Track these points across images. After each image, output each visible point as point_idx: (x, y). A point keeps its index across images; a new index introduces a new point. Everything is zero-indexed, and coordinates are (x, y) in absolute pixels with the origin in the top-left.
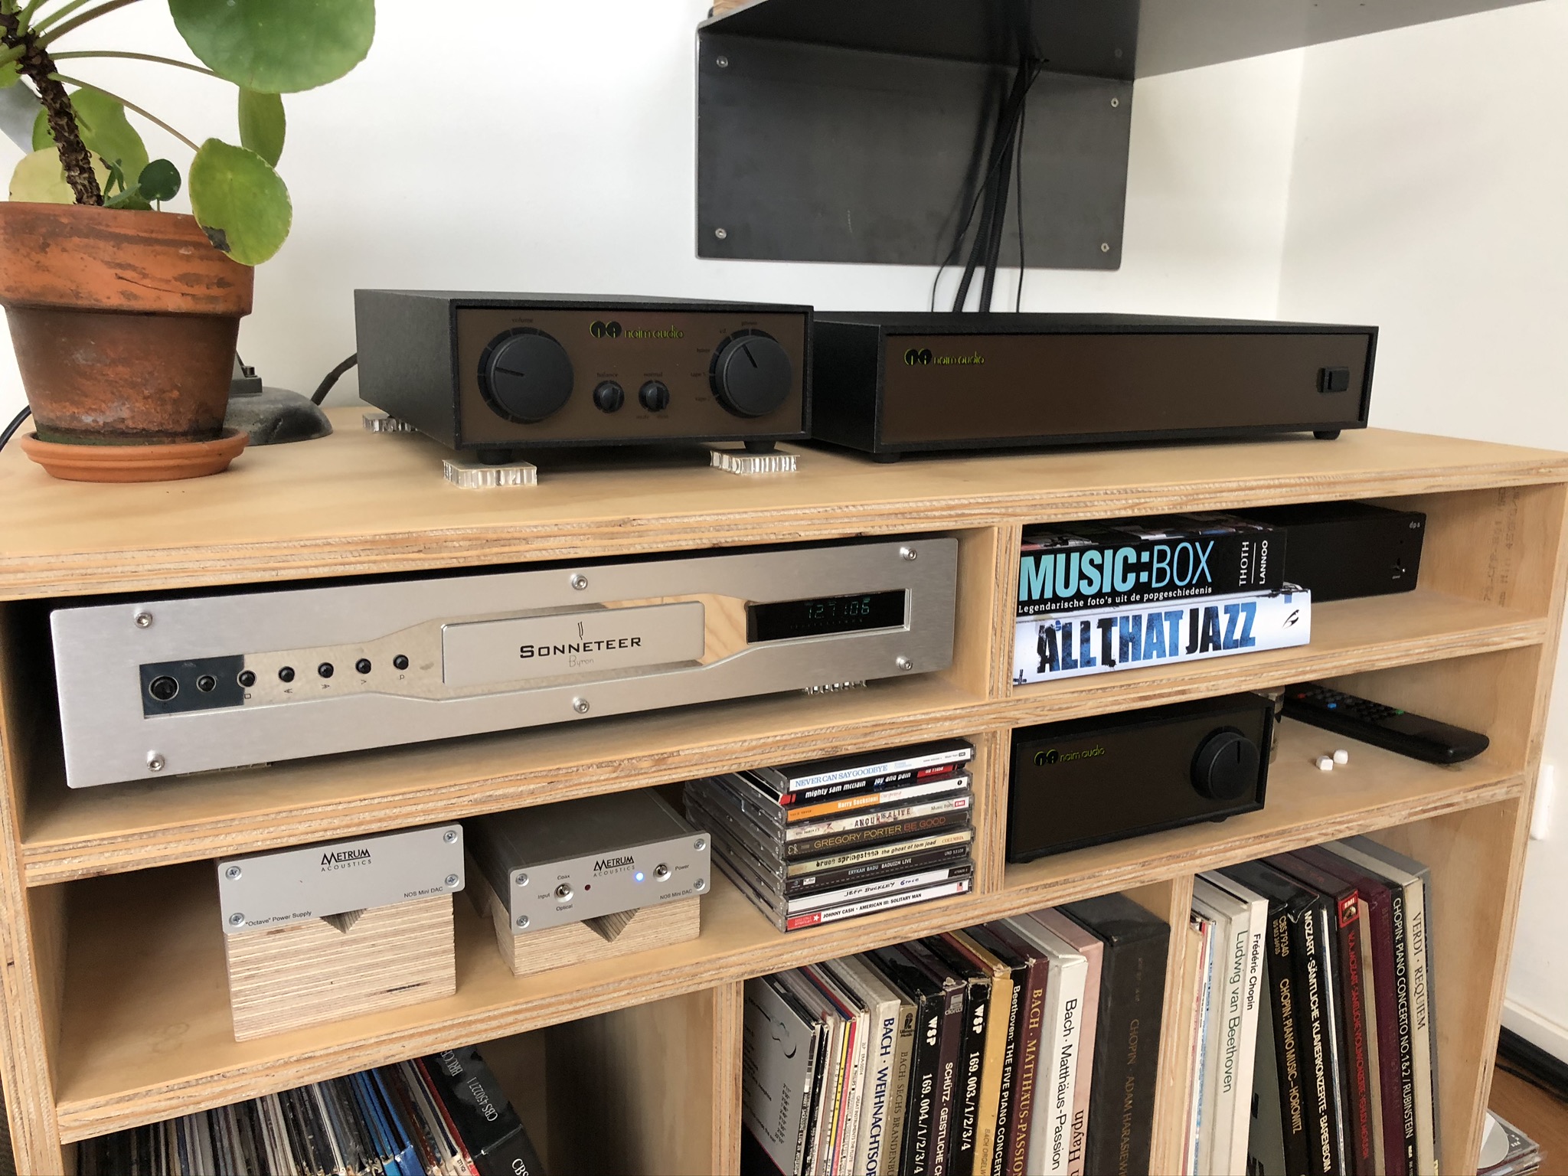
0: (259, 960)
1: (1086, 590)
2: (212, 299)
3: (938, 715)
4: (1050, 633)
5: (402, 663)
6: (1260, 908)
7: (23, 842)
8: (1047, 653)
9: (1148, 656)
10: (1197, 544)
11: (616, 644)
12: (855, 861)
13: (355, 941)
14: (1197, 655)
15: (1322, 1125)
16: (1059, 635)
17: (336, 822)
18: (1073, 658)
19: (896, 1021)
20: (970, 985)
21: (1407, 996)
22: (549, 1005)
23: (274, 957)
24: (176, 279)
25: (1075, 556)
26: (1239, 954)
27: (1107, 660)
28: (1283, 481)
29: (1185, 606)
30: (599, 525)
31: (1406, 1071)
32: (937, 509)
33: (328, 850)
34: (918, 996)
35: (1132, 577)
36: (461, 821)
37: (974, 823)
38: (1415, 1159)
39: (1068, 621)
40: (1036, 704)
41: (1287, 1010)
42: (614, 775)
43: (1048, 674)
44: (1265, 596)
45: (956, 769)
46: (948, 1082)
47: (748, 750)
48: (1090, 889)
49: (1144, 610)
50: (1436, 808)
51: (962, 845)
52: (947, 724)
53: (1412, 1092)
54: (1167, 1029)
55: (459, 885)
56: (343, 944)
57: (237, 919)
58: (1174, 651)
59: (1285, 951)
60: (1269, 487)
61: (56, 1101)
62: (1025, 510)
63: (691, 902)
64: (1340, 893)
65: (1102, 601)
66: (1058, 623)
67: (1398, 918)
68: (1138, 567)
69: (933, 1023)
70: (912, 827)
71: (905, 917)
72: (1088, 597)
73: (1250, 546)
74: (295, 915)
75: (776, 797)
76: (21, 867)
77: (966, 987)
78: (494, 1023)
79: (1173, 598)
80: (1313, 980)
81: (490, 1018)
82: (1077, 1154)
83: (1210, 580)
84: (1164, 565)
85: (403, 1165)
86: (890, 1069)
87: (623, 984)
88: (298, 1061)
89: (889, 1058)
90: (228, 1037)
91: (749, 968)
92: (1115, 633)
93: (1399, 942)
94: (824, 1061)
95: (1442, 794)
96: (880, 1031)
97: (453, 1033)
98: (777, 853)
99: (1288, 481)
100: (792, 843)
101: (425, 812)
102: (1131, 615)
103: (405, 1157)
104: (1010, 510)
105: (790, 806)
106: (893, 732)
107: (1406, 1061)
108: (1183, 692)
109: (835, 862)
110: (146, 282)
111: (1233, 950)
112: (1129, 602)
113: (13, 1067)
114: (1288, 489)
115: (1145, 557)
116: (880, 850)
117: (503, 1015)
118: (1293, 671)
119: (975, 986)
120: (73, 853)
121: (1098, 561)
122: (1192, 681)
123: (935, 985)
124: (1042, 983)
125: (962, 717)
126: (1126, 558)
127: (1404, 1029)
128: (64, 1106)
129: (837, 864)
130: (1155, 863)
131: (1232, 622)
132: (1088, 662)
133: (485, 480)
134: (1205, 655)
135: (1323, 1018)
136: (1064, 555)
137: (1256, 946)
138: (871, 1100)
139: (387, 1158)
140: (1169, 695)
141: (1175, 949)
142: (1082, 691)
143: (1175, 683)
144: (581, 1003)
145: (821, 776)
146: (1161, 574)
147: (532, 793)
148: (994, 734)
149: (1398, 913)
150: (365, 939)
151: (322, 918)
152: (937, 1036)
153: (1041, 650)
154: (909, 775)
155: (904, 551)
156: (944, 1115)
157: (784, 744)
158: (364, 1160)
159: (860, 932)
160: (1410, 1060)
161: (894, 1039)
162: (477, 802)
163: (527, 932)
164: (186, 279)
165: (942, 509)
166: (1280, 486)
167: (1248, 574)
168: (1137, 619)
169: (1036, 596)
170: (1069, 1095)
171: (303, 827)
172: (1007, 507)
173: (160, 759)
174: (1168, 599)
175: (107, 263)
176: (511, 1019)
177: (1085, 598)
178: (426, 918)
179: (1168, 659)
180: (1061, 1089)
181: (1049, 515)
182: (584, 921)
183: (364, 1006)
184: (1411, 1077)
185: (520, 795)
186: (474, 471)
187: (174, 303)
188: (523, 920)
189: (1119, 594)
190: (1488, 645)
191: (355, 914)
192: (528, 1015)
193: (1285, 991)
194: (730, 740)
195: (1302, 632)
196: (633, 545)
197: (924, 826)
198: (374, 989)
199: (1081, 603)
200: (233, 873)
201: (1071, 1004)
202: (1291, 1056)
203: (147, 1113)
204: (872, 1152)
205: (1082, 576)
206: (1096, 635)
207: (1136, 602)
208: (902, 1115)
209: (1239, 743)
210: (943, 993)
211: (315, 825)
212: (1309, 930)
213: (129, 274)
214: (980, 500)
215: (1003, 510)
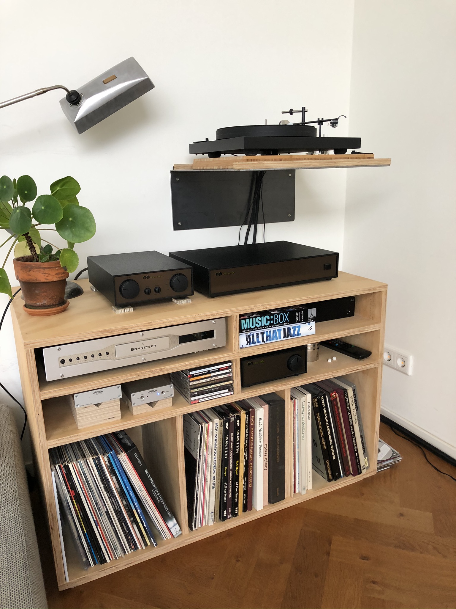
0: (82, 413)
1: (257, 326)
2: (62, 277)
3: (223, 356)
4: (249, 336)
5: (107, 353)
6: (309, 396)
7: (40, 392)
8: (249, 341)
9: (273, 340)
10: (285, 313)
11: (151, 346)
12: (206, 389)
13: (100, 409)
14: (286, 338)
15: (331, 448)
16: (251, 337)
17: (96, 385)
18: (255, 341)
19: (218, 423)
20: (236, 415)
21: (351, 416)
22: (140, 421)
23: (85, 413)
24: (55, 274)
25: (254, 319)
26: (303, 407)
27: (263, 341)
28: (303, 299)
29: (282, 328)
30: (145, 324)
31: (353, 434)
32: (219, 313)
33: (95, 391)
34: (223, 418)
35: (269, 322)
36: (121, 384)
37: (233, 379)
38: (358, 456)
39: (253, 333)
40: (245, 353)
41: (319, 420)
42: (151, 373)
43: (249, 345)
44: (304, 324)
45: (229, 367)
46: (232, 437)
47: (180, 366)
48: (262, 393)
49: (272, 329)
50: (354, 371)
51: (231, 384)
52: (225, 358)
53: (355, 439)
54: (287, 425)
55: (121, 397)
56: (98, 409)
57: (78, 405)
58: (280, 338)
59: (317, 406)
60: (299, 300)
61: (47, 441)
62: (239, 311)
63: (170, 399)
64: (331, 392)
65: (262, 328)
66: (251, 334)
67: (346, 397)
68: (270, 320)
69: (227, 424)
70: (218, 381)
71: (218, 400)
72: (258, 327)
73: (298, 313)
74: (89, 404)
75: (187, 376)
76: (40, 396)
77: (235, 416)
78: (129, 425)
79: (279, 326)
80: (325, 413)
81: (128, 424)
82: (266, 454)
83: (288, 321)
84: (276, 319)
85: (112, 454)
86: (218, 434)
87: (156, 416)
88: (91, 432)
89: (217, 432)
90: (77, 429)
91: (183, 412)
92: (265, 335)
93: (347, 403)
94: (202, 433)
95: (356, 367)
96: (215, 426)
97: (121, 427)
98: (188, 388)
99: (304, 299)
100: (191, 385)
101: (114, 383)
102: (268, 331)
103: (113, 452)
104: (236, 312)
105: (190, 378)
106: (212, 361)
107: (353, 432)
108: (282, 347)
109: (201, 389)
110: (50, 276)
111: (302, 406)
112: (269, 328)
113: (39, 434)
114: (304, 300)
115: (272, 317)
116: (211, 386)
117: (131, 423)
118: (310, 341)
119: (237, 415)
120: (49, 393)
121: (260, 319)
122: (284, 345)
123: (227, 415)
124: (254, 414)
125: (228, 356)
126: (267, 318)
127: (351, 424)
128: (49, 441)
129: (202, 389)
130: (279, 386)
131: (294, 331)
132: (259, 342)
133: (122, 312)
134: (288, 338)
135: (329, 422)
136: (252, 319)
137: (309, 405)
138: (214, 441)
139: (109, 453)
140: (278, 348)
141: (287, 406)
142: (256, 349)
143: (279, 345)
144: (147, 420)
145: (197, 371)
146: (276, 321)
147: (135, 378)
148: (236, 359)
149: (346, 396)
150: (103, 408)
151: (94, 405)
152: (228, 427)
153: (247, 340)
154: (218, 369)
155: (213, 322)
156: (232, 445)
157: (188, 365)
158: (104, 454)
159: (208, 404)
160: (354, 432)
161: (218, 428)
162: (124, 380)
163: (135, 406)
164: (57, 274)
165: (220, 313)
166: (302, 300)
167: (299, 319)
168: (270, 331)
169: (246, 328)
170: (262, 440)
171: (90, 387)
172: (235, 311)
173: (63, 375)
174: (278, 326)
175: (42, 273)
176: (133, 424)
177: (258, 328)
178: (114, 404)
179: (278, 340)
180: (260, 439)
181: (245, 312)
182: (147, 404)
183: (102, 422)
184: (355, 436)
185: (132, 378)
186: (119, 310)
187: (55, 279)
188: (134, 403)
189: (266, 326)
190: (364, 331)
191: (100, 404)
192: (136, 423)
193: (318, 416)
194: (176, 365)
195: (313, 331)
196: (153, 327)
197: (221, 380)
198: (104, 419)
199: (257, 329)
200: (77, 396)
201: (261, 419)
202: (321, 431)
203: (63, 443)
204: (215, 453)
205: (256, 323)
206: (260, 336)
207: (270, 327)
208: (221, 445)
209: (297, 358)
210: (229, 417)
211: (92, 386)
212: (323, 401)
213: (46, 275)
214: (229, 310)
215: (234, 312)
